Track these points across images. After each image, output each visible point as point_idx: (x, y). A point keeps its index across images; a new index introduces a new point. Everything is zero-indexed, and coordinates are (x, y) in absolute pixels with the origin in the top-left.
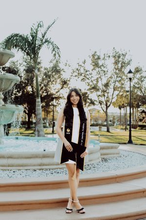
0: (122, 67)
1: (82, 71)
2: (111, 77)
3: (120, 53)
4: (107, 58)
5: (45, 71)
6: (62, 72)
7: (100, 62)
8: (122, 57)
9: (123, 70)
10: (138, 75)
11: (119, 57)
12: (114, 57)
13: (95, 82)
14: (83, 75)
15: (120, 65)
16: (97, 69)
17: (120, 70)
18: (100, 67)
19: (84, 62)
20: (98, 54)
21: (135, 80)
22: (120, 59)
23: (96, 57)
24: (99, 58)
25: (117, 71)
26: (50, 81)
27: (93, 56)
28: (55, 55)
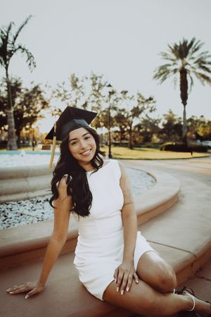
0: (99, 87)
1: (62, 92)
2: (89, 98)
3: (98, 75)
4: (85, 80)
5: (25, 92)
6: (42, 94)
7: (79, 84)
8: (99, 79)
9: (100, 91)
10: (113, 97)
11: (96, 79)
12: (92, 79)
13: (74, 103)
14: (63, 96)
15: (97, 87)
16: (76, 90)
17: (98, 91)
18: (79, 88)
19: (64, 83)
20: (76, 76)
21: (111, 101)
22: (97, 82)
23: (75, 79)
24: (77, 80)
25: (95, 93)
26: (31, 101)
27: (73, 77)
28: (30, 64)
